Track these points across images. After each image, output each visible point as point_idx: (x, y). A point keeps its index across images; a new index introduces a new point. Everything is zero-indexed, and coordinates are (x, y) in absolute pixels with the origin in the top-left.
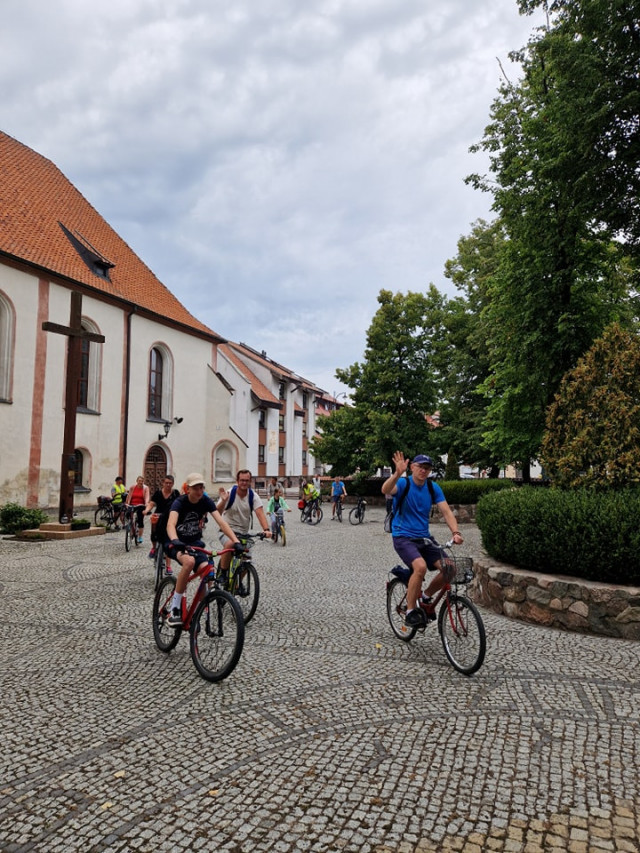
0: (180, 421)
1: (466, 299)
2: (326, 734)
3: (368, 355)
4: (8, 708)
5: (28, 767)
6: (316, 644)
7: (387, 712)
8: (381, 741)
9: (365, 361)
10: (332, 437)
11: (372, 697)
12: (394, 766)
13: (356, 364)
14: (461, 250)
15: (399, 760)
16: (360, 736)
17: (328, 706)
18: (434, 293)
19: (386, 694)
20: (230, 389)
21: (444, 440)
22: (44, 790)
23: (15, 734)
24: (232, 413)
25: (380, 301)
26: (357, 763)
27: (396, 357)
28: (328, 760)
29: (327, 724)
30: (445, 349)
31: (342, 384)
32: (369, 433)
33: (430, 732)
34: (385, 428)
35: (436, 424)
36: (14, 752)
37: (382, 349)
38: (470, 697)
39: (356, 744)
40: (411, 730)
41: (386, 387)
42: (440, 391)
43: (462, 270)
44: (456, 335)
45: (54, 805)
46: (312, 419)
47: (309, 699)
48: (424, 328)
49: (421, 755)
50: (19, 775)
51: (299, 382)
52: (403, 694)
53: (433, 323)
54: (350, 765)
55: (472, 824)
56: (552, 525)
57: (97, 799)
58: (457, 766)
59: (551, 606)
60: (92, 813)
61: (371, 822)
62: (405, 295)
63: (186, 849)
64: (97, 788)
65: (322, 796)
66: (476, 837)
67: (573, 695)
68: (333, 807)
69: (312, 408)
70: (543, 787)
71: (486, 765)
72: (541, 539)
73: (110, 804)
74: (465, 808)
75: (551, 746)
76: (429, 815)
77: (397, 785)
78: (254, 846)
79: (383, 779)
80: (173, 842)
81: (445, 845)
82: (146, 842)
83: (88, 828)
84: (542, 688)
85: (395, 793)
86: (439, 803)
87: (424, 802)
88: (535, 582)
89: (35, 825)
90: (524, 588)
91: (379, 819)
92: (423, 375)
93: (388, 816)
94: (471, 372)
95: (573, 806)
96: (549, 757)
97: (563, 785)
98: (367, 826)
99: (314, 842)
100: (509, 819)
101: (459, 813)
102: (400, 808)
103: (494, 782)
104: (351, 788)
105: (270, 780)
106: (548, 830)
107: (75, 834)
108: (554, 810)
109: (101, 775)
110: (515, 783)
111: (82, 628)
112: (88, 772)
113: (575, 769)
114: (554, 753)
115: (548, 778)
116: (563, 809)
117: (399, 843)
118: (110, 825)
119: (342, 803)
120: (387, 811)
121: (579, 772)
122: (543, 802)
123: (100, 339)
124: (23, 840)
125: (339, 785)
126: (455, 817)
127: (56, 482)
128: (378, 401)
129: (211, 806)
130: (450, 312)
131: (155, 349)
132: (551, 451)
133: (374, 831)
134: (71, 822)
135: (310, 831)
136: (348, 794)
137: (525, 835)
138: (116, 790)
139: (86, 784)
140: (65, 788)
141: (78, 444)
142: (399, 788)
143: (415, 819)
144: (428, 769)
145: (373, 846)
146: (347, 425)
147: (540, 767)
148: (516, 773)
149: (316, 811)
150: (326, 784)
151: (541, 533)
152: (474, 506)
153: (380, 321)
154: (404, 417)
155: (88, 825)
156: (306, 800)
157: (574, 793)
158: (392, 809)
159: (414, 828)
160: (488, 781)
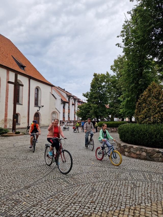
0: (43, 106)
1: (116, 75)
2: (79, 185)
3: (91, 90)
5: (4, 193)
6: (77, 163)
7: (95, 180)
8: (93, 187)
9: (90, 91)
10: (82, 111)
11: (91, 176)
13: (88, 92)
14: (115, 63)
15: (98, 192)
16: (88, 186)
17: (80, 178)
18: (108, 74)
19: (95, 175)
20: (56, 98)
21: (110, 111)
22: (8, 199)
23: (1, 185)
24: (56, 104)
25: (94, 76)
26: (87, 192)
27: (98, 90)
28: (80, 192)
29: (80, 183)
30: (110, 88)
32: (91, 109)
33: (106, 185)
34: (95, 108)
35: (108, 107)
36: (1, 190)
37: (94, 88)
38: (116, 176)
39: (87, 188)
40: (101, 184)
41: (95, 98)
42: (109, 99)
43: (115, 68)
44: (113, 85)
45: (11, 203)
46: (77, 106)
47: (75, 176)
48: (105, 83)
49: (103, 190)
50: (2, 195)
51: (73, 97)
52: (99, 175)
53: (107, 82)
54: (85, 193)
55: (116, 208)
56: (137, 133)
57: (22, 201)
58: (112, 193)
59: (137, 153)
60: (21, 205)
61: (91, 207)
62: (100, 74)
63: (44, 214)
64: (22, 199)
65: (78, 200)
66: (117, 211)
67: (142, 176)
68: (81, 203)
69: (76, 103)
70: (134, 198)
71: (120, 193)
72: (134, 136)
73: (25, 203)
74: (114, 204)
75: (136, 188)
76: (105, 205)
77: (97, 198)
78: (61, 213)
79: (94, 196)
80: (41, 212)
81: (109, 213)
82: (34, 212)
83: (20, 209)
84: (134, 174)
85: (97, 200)
86: (108, 202)
87: (104, 202)
88: (132, 147)
89: (6, 208)
90: (130, 149)
91: (93, 206)
92: (105, 95)
93: (95, 206)
94: (117, 94)
95: (141, 203)
96: (136, 191)
97: (139, 198)
98: (90, 208)
99: (76, 212)
100: (125, 206)
101: (113, 205)
102: (98, 204)
103: (122, 197)
104: (86, 199)
105: (65, 197)
106: (135, 209)
107: (16, 210)
108: (137, 204)
109: (23, 195)
110: (127, 197)
111: (18, 159)
112: (19, 195)
113: (142, 194)
114: (137, 190)
115: (135, 196)
116: (139, 204)
117: (97, 212)
118: (25, 208)
119: (83, 202)
120: (95, 204)
121: (143, 195)
122: (134, 202)
123: (22, 85)
124: (3, 211)
125: (83, 198)
126: (112, 206)
127: (11, 122)
128: (93, 101)
129: (50, 203)
130: (112, 79)
131: (36, 88)
132: (137, 114)
133: (92, 209)
134: (15, 207)
135: (75, 209)
136: (85, 200)
137: (129, 210)
138: (27, 199)
139: (19, 198)
140: (14, 199)
141: (17, 112)
142: (98, 199)
143: (102, 206)
144: (105, 194)
145: (91, 213)
146: (85, 108)
147: (133, 193)
148: (127, 195)
149: (77, 204)
150: (79, 198)
151: (134, 135)
152: (117, 128)
153: (94, 81)
154: (100, 105)
155: (20, 208)
156: (74, 201)
157: (142, 200)
158: (96, 204)
159: (101, 209)
160: (120, 197)
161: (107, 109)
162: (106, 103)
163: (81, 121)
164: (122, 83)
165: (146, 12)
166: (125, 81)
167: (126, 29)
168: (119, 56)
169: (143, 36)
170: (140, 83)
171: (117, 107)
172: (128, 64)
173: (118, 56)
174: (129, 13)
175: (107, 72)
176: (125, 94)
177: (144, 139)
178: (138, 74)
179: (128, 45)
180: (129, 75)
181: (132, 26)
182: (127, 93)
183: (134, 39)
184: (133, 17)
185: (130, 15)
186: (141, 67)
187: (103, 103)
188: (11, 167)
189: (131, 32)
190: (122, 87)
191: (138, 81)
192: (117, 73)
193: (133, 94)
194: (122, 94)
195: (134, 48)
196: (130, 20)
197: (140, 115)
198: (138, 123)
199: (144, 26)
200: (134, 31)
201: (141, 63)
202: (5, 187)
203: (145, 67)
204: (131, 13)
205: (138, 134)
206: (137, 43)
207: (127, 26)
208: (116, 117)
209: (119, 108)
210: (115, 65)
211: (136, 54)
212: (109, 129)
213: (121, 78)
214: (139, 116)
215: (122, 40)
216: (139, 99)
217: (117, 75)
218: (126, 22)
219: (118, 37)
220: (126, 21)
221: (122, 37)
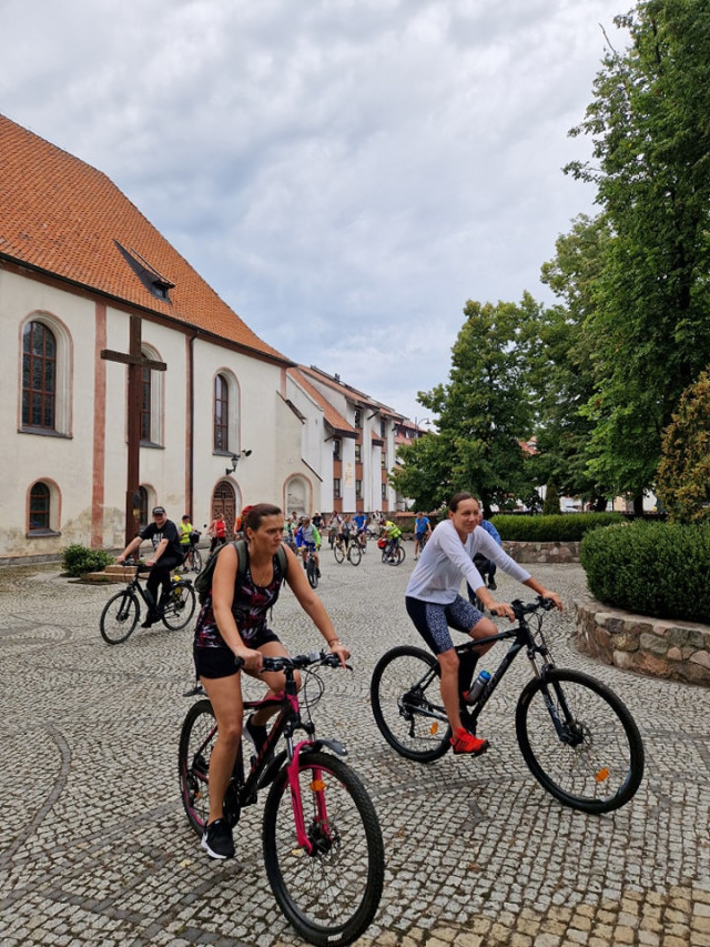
0: (248, 453)
1: (566, 307)
2: (416, 793)
3: (454, 376)
4: (80, 759)
5: (103, 822)
7: (482, 770)
9: (450, 383)
10: (415, 468)
12: (491, 829)
13: (441, 386)
14: (560, 251)
15: (498, 823)
16: (452, 796)
18: (528, 301)
20: (302, 418)
21: (541, 469)
22: (119, 846)
23: (89, 786)
24: (303, 444)
25: (467, 313)
26: (451, 824)
27: (485, 376)
28: (418, 821)
29: (416, 782)
30: (542, 365)
31: (424, 408)
32: (455, 463)
33: (531, 794)
34: (474, 456)
35: (532, 451)
36: (88, 805)
37: (469, 368)
38: (576, 756)
39: (448, 805)
40: (509, 791)
41: (475, 411)
42: (537, 414)
43: (561, 273)
44: (554, 350)
45: (131, 861)
46: (392, 448)
47: (395, 754)
48: (517, 343)
49: (522, 818)
50: (95, 829)
51: (375, 408)
53: (528, 336)
54: (442, 826)
55: (580, 895)
56: (671, 565)
57: (175, 856)
58: (562, 831)
59: (669, 655)
60: (170, 870)
61: (468, 890)
62: (495, 305)
63: (269, 911)
64: (174, 845)
65: (413, 858)
66: (586, 910)
67: (695, 756)
68: (425, 871)
69: (391, 436)
70: (662, 856)
71: (595, 831)
72: (657, 581)
73: (188, 862)
74: (573, 877)
75: (670, 812)
76: (532, 884)
77: (495, 851)
78: (341, 910)
79: (480, 843)
80: (255, 903)
81: (549, 916)
82: (227, 902)
83: (166, 886)
84: (659, 748)
85: (493, 859)
86: (543, 870)
87: (525, 869)
88: (649, 629)
89: (113, 882)
90: (637, 636)
91: (477, 886)
92: (517, 396)
93: (487, 884)
94: (573, 391)
95: (695, 877)
96: (668, 824)
97: (684, 855)
98: (463, 894)
99: (405, 908)
100: (623, 891)
101: (566, 882)
102: (498, 875)
103: (605, 849)
104: (444, 852)
105: (356, 841)
106: (668, 904)
107: (153, 891)
108: (674, 882)
109: (178, 831)
110: (629, 851)
111: (153, 676)
112: (164, 828)
113: (699, 837)
114: (673, 820)
115: (667, 846)
116: (684, 881)
117: (498, 912)
118: (189, 884)
119: (434, 867)
120: (485, 878)
121: (703, 841)
122: (662, 874)
123: (162, 367)
124: (101, 896)
125: (432, 849)
126: (561, 887)
127: (121, 522)
128: (466, 427)
129: (294, 866)
130: (548, 323)
131: (219, 375)
132: (668, 480)
133: (472, 899)
134: (148, 880)
135: (401, 897)
136: (441, 858)
137: (641, 909)
138: (194, 847)
139: (162, 841)
140: (142, 844)
141: (142, 481)
142: (497, 854)
143: (516, 887)
144: (530, 834)
145: (470, 915)
146: (431, 454)
147: (657, 835)
148: (629, 841)
149: (408, 876)
150: (418, 846)
151: (656, 573)
152: (577, 543)
153: (467, 337)
154: (496, 444)
155: (167, 882)
156: (396, 863)
157: (697, 864)
158: (492, 876)
159: (516, 897)
160: (598, 849)
161: (530, 458)
162: (521, 434)
163: (411, 514)
164: (598, 341)
165: (703, 10)
166: (610, 330)
167: (608, 95)
168: (580, 220)
169: (692, 123)
170: (677, 336)
171: (572, 452)
172: (621, 256)
173: (573, 220)
174: (621, 21)
175: (526, 296)
176: (611, 391)
177: (703, 592)
178: (667, 300)
179: (620, 166)
180: (626, 305)
181: (638, 81)
182: (620, 386)
183: (649, 138)
184: (644, 41)
185: (627, 30)
186: (682, 264)
187: (511, 434)
188: (126, 710)
189: (631, 110)
190: (593, 361)
191: (670, 327)
192: (571, 295)
193: (644, 391)
194: (596, 391)
195: (646, 182)
196: (628, 56)
197: (683, 483)
198: (676, 519)
199: (696, 77)
200: (648, 104)
201: (684, 245)
202: (107, 796)
203: (703, 263)
204: (631, 20)
205: (675, 569)
206: (661, 157)
207: (614, 81)
208: (571, 493)
209: (581, 455)
210: (562, 263)
211: (656, 208)
212: (538, 547)
213: (589, 317)
214: (677, 486)
215: (593, 148)
216: (677, 413)
217: (572, 304)
218: (610, 64)
219: (574, 132)
220: (610, 58)
221: (592, 131)
